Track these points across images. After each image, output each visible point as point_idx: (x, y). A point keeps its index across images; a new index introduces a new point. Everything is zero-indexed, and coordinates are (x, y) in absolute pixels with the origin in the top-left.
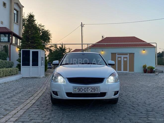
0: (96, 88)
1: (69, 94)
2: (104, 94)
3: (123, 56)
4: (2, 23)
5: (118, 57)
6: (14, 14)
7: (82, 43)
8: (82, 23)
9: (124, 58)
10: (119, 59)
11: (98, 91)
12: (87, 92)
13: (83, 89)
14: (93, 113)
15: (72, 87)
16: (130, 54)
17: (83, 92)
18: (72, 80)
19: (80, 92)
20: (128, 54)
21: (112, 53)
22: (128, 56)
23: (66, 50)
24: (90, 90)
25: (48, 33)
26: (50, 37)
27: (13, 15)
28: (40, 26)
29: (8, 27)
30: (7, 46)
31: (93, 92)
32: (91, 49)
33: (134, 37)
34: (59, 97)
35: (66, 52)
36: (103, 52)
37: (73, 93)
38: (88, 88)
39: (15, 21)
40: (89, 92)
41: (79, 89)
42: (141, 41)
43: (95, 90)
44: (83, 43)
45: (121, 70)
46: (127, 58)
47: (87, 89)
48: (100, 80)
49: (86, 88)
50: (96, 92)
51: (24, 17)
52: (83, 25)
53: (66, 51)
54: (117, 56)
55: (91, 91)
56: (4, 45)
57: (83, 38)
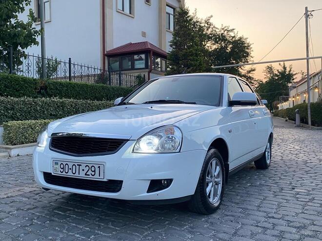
0: (96, 166)
2: (115, 185)
4: (144, 34)
6: (168, 15)
7: (308, 56)
8: (306, 8)
11: (102, 177)
12: (77, 174)
13: (70, 167)
17: (70, 174)
19: (64, 173)
23: (294, 77)
24: (83, 170)
25: (243, 43)
27: (165, 16)
28: (226, 32)
31: (90, 178)
35: (295, 81)
37: (53, 174)
38: (79, 165)
39: (169, 29)
40: (82, 175)
41: (62, 166)
43: (95, 171)
47: (78, 167)
49: (76, 164)
50: (96, 178)
52: (309, 13)
53: (293, 79)
55: (86, 174)
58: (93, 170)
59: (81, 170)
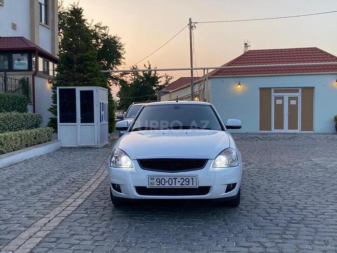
0: (190, 179)
1: (140, 190)
2: (206, 190)
3: (286, 96)
4: (14, 27)
5: (276, 98)
6: (39, 5)
7: (192, 66)
8: (190, 19)
9: (290, 99)
10: (279, 102)
11: (195, 185)
12: (173, 185)
13: (167, 180)
14: (184, 225)
15: (146, 177)
16: (303, 88)
17: (167, 185)
18: (146, 164)
19: (161, 185)
20: (300, 90)
21: (261, 89)
22: (299, 95)
23: (159, 80)
24: (179, 182)
25: (116, 42)
26: (120, 51)
27: (37, 7)
28: (97, 29)
29: (27, 36)
30: (28, 78)
31: (185, 186)
32: (211, 80)
33: (316, 49)
34: (122, 195)
35: (160, 84)
36: (239, 86)
37: (148, 187)
38: (175, 179)
39: (41, 21)
40: (178, 185)
41: (158, 181)
42: (330, 59)
43: (189, 182)
44: (194, 67)
45: (282, 128)
46: (296, 98)
47: (174, 180)
48: (200, 163)
49: (172, 178)
50: (190, 186)
51: (61, 8)
52: (193, 24)
53: (158, 83)
54: (274, 95)
55: (181, 184)
56: (20, 77)
57: (193, 55)
58: (187, 180)
59: (177, 182)
